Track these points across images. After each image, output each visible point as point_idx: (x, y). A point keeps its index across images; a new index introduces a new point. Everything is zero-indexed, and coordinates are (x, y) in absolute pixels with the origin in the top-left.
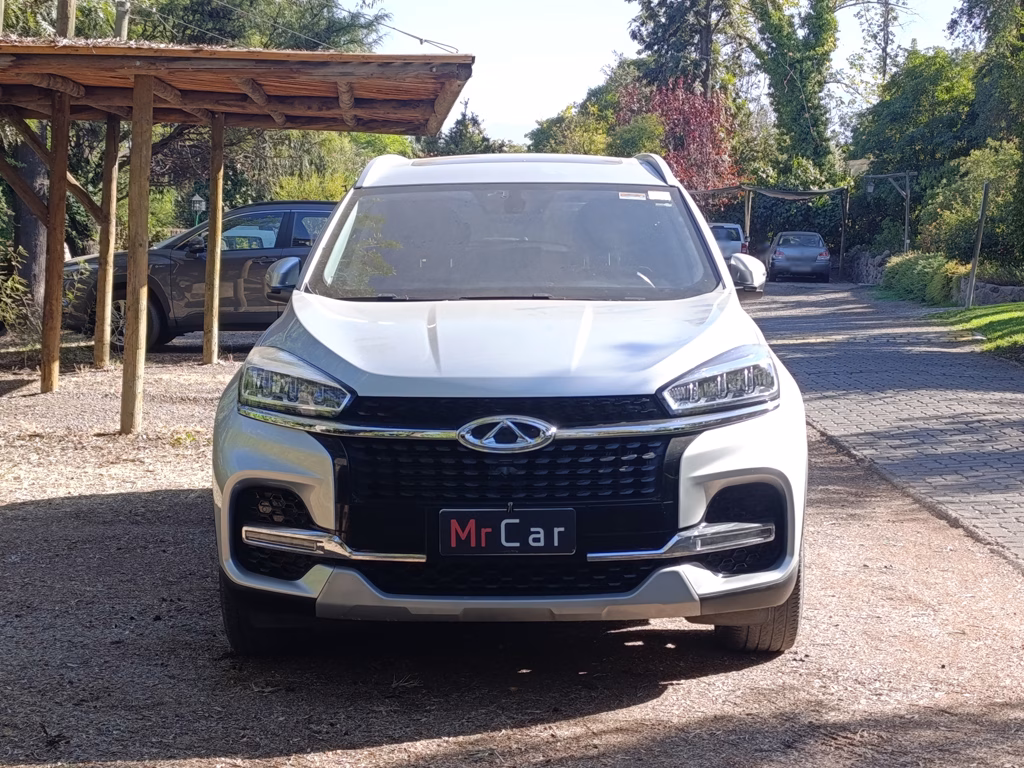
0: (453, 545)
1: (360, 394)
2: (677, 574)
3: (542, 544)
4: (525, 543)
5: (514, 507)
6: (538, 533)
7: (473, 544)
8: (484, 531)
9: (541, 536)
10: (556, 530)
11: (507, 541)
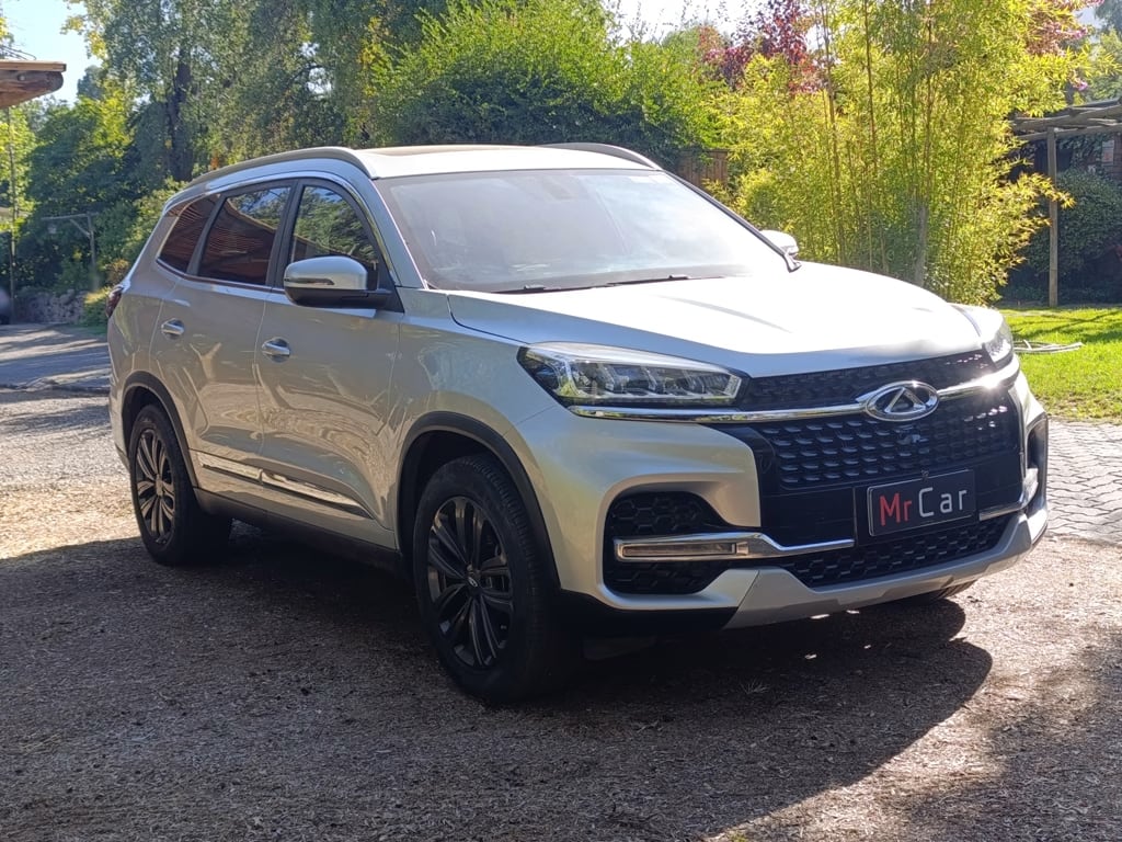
1: (754, 374)
3: (950, 510)
4: (937, 511)
6: (947, 499)
7: (898, 520)
8: (906, 504)
9: (949, 502)
10: (961, 493)
11: (924, 512)
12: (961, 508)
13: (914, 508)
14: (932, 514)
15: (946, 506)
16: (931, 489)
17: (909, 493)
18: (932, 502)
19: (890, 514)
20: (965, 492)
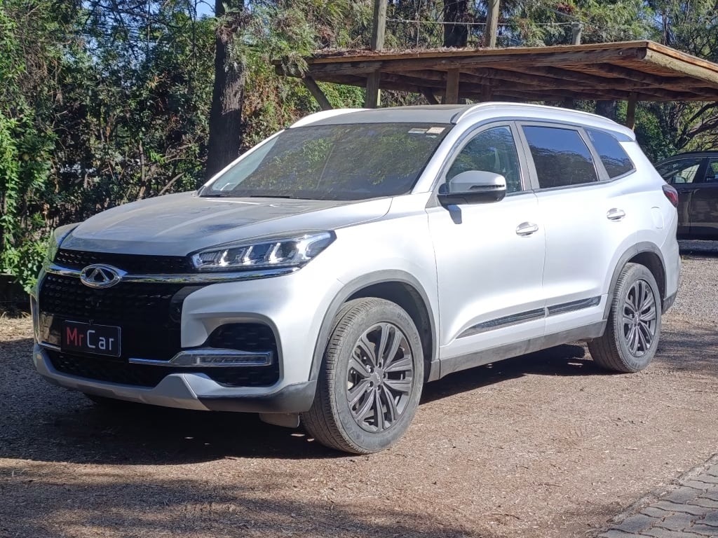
0: (68, 343)
2: (180, 379)
3: (104, 348)
5: (94, 322)
6: (103, 341)
7: (76, 344)
9: (104, 343)
10: (111, 340)
12: (110, 349)
13: (84, 339)
14: (94, 347)
15: (102, 345)
16: (94, 331)
17: (83, 330)
18: (95, 340)
19: (72, 339)
20: (112, 340)
